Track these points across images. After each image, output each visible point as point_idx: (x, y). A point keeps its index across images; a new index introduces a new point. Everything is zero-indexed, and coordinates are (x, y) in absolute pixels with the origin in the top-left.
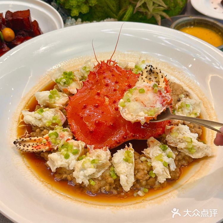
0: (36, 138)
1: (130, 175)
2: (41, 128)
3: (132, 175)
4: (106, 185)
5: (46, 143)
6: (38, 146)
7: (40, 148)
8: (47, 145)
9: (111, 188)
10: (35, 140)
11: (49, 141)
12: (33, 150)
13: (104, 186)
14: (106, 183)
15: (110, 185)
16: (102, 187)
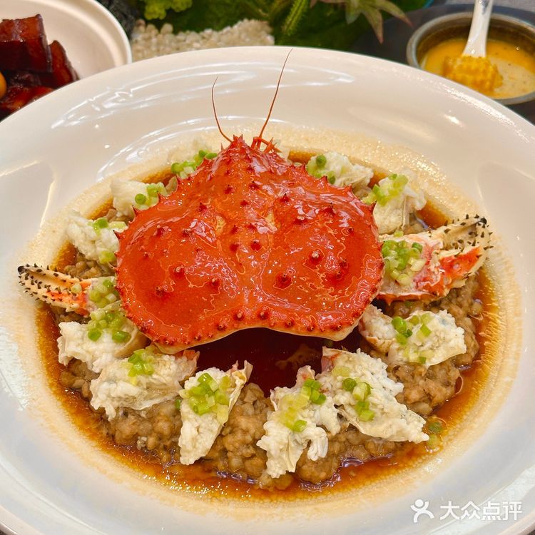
0: (68, 277)
1: (209, 430)
2: (90, 261)
3: (212, 431)
4: (150, 435)
5: (77, 295)
6: (60, 293)
7: (61, 300)
8: (77, 299)
9: (159, 444)
10: (65, 281)
11: (85, 292)
12: (46, 297)
13: (146, 437)
14: (151, 430)
15: (160, 437)
16: (141, 436)
